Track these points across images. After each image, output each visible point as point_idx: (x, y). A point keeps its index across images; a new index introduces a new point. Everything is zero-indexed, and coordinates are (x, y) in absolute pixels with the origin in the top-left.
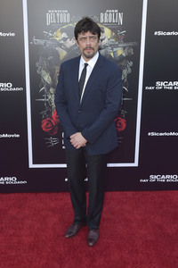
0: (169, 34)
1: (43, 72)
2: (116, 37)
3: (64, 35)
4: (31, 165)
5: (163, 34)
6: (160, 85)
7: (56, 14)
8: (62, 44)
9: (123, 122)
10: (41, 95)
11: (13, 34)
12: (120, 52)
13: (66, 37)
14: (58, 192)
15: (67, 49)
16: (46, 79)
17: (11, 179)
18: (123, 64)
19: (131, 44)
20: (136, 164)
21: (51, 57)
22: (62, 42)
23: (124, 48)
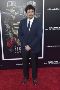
0: (53, 9)
1: (7, 25)
3: (14, 10)
4: (3, 59)
5: (51, 9)
6: (50, 28)
7: (11, 3)
10: (6, 33)
13: (15, 11)
15: (15, 16)
16: (8, 27)
19: (39, 13)
20: (42, 58)
21: (10, 19)
22: (13, 13)
23: (37, 15)
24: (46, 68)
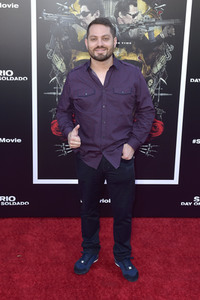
1: (55, 57)
2: (153, 13)
3: (84, 8)
4: (36, 181)
8: (81, 20)
9: (160, 125)
11: (16, 6)
12: (157, 32)
13: (87, 10)
14: (70, 217)
15: (86, 28)
16: (59, 66)
17: (8, 198)
18: (161, 48)
19: (172, 22)
20: (175, 181)
21: (67, 37)
22: (81, 17)
23: (163, 27)
24: (188, 220)
